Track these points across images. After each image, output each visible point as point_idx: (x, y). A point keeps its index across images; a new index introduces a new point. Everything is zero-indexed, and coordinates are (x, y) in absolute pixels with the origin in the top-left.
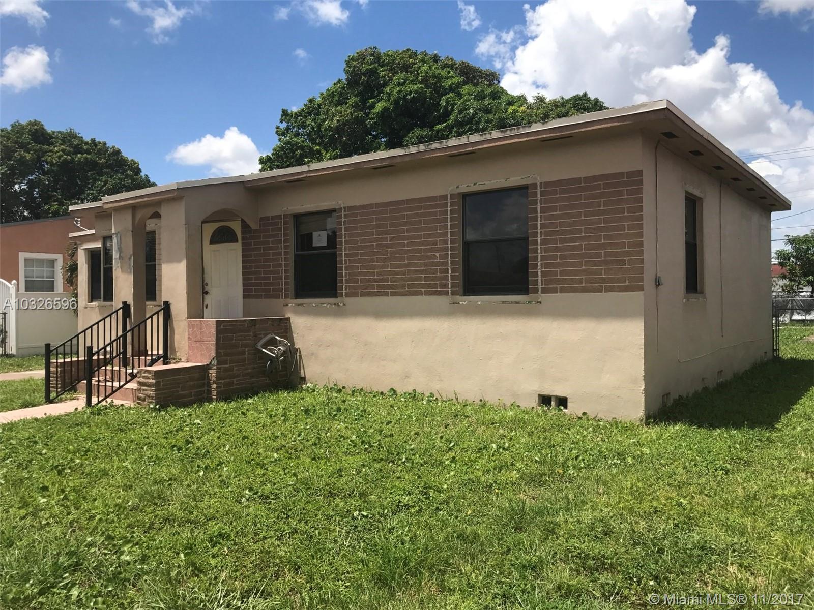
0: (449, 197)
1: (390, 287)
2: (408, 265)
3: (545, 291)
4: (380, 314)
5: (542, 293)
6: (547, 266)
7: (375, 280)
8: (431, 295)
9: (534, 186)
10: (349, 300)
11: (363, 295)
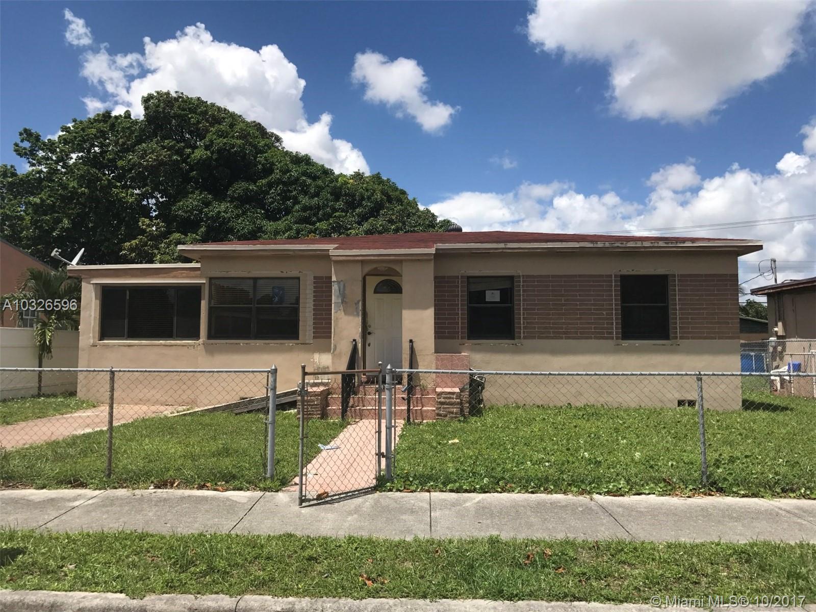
0: (613, 276)
1: (565, 333)
2: (580, 319)
3: (681, 338)
4: (554, 352)
5: (680, 339)
6: (682, 323)
7: (551, 328)
8: (600, 339)
9: (674, 276)
10: (526, 342)
11: (540, 338)
